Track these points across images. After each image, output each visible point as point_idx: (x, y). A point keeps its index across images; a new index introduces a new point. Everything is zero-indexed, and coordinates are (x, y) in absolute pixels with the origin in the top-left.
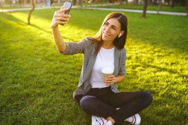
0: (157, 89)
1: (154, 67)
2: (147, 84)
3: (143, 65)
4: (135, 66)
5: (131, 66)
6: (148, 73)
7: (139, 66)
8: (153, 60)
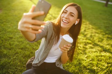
0: (97, 69)
1: (101, 47)
2: (91, 62)
3: (93, 44)
4: (88, 43)
5: (84, 42)
6: (95, 52)
7: (90, 44)
8: (103, 40)
